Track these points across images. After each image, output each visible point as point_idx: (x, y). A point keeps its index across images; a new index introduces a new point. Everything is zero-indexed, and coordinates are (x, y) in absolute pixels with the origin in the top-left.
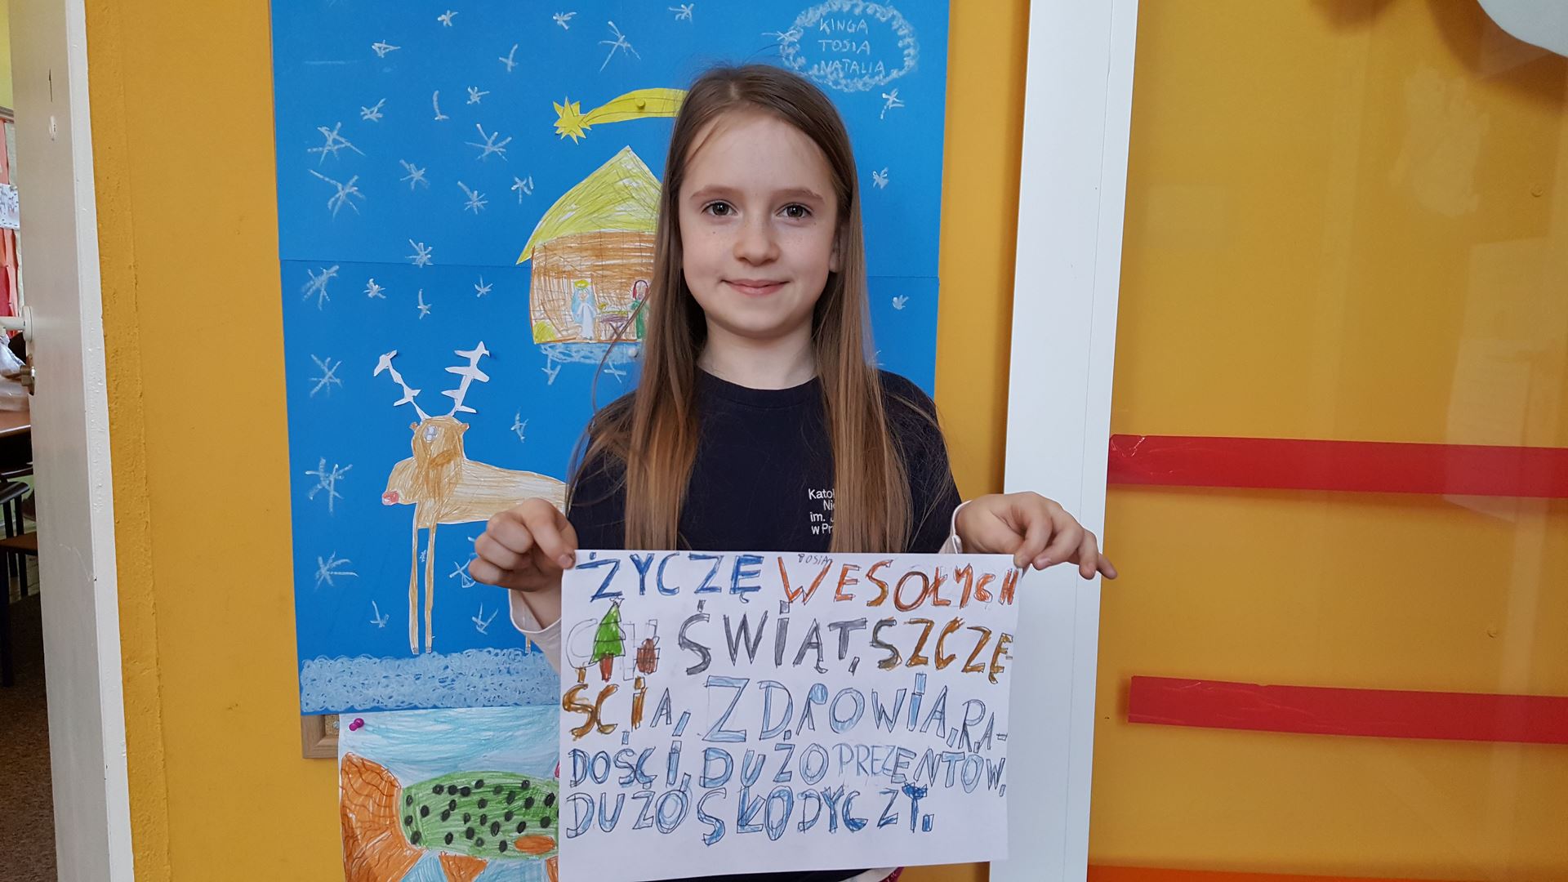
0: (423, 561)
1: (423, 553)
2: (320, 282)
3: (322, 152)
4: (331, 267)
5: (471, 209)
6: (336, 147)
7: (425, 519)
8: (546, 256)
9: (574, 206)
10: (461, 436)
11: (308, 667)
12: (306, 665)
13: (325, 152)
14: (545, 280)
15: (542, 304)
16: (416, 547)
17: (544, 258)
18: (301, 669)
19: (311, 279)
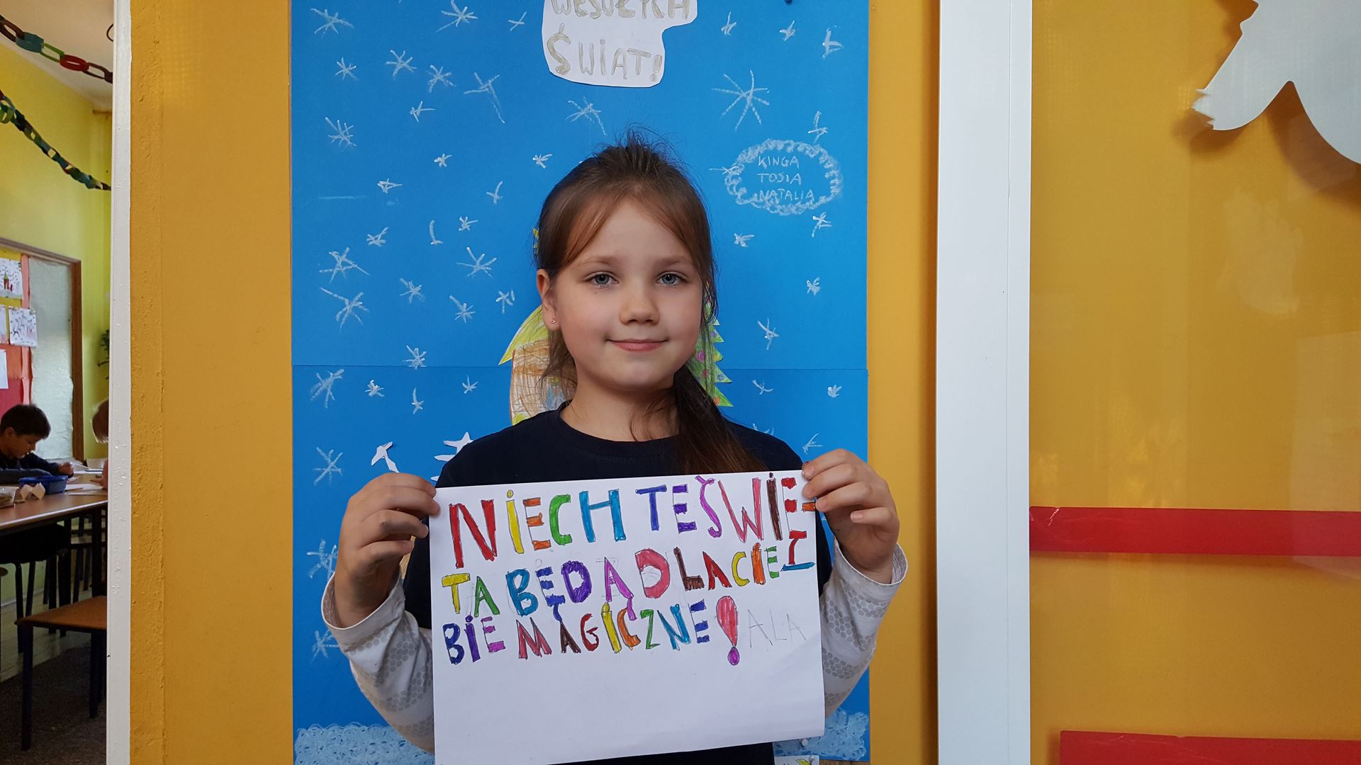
2: (326, 384)
3: (333, 272)
4: (338, 370)
5: (461, 318)
6: (345, 268)
8: (525, 357)
12: (301, 733)
13: (335, 272)
14: (523, 377)
15: (521, 398)
17: (523, 359)
18: (295, 737)
19: (319, 381)
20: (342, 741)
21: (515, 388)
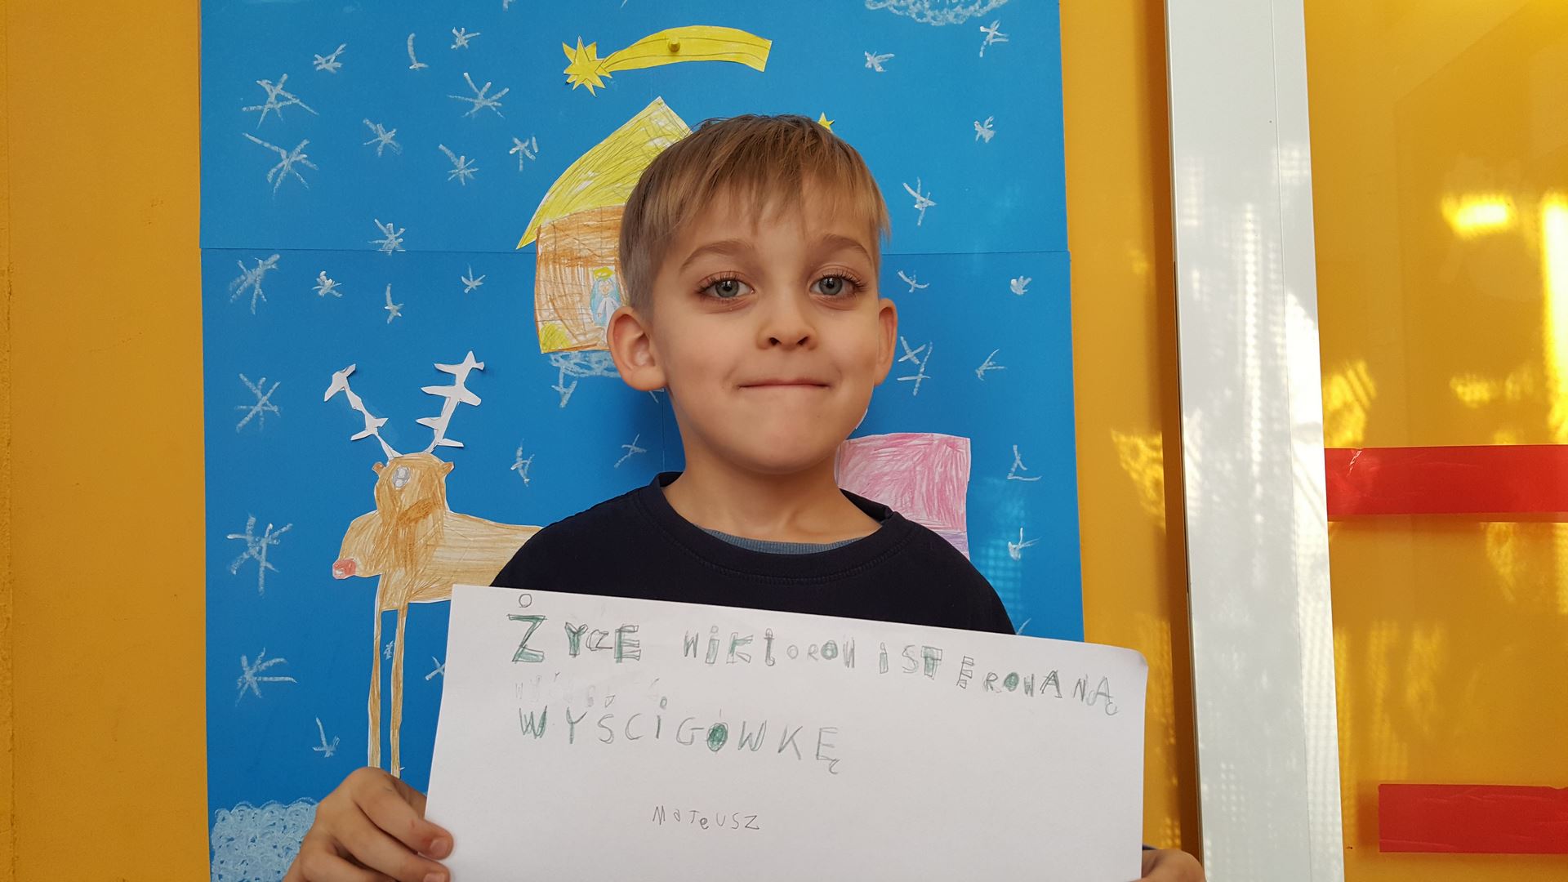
0: (388, 657)
1: (389, 647)
2: (253, 277)
3: (262, 111)
4: (270, 256)
5: (457, 178)
6: (280, 105)
7: (392, 598)
8: (555, 237)
9: (590, 174)
10: (443, 480)
11: (224, 819)
12: (220, 817)
13: (266, 110)
14: (555, 269)
16: (379, 637)
17: (553, 240)
18: (212, 824)
19: (242, 272)
20: (285, 827)
21: (542, 283)
